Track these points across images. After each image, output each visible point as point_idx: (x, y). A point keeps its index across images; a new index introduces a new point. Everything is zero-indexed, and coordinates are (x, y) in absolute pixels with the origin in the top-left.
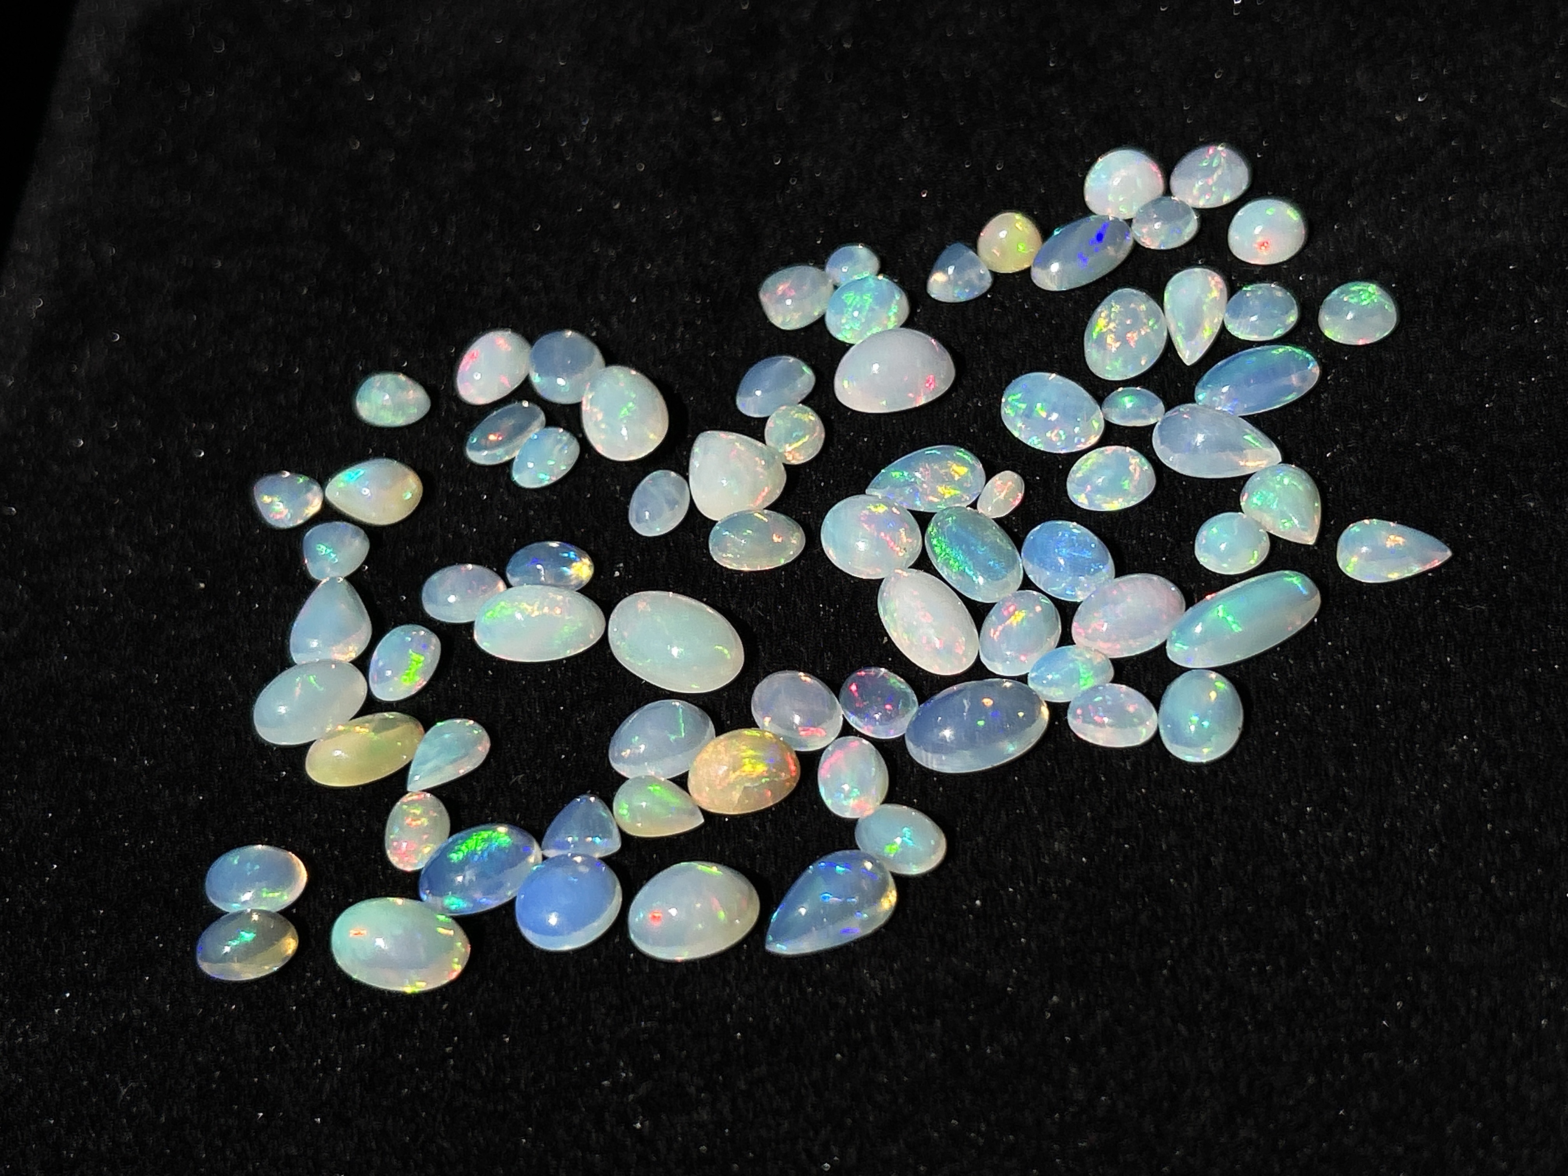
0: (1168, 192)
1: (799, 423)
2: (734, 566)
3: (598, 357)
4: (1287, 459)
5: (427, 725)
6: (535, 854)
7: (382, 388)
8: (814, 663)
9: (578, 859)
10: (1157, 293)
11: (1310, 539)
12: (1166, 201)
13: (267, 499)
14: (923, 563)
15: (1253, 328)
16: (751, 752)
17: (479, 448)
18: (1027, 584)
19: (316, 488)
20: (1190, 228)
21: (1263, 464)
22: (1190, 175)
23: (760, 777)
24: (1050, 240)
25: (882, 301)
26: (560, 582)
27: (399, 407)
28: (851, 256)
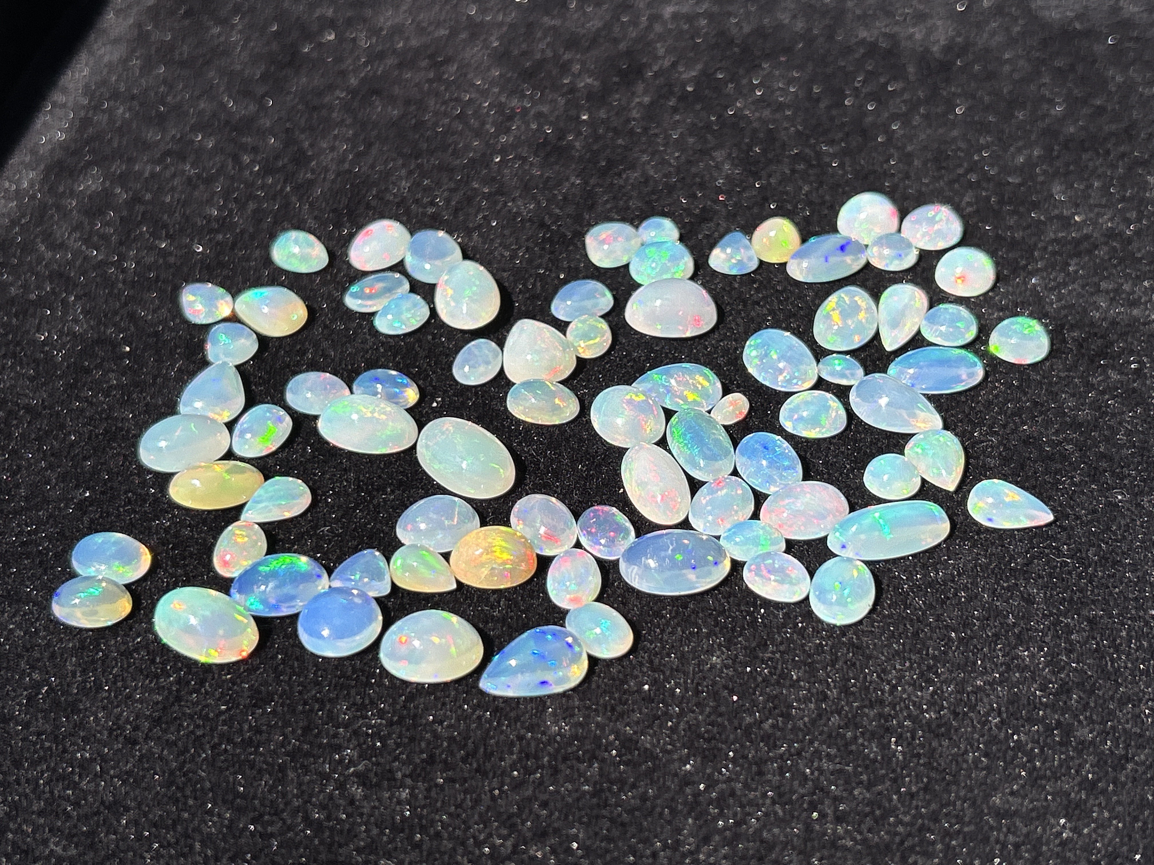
0: (899, 230)
1: (594, 328)
2: (522, 417)
3: (458, 253)
4: (946, 427)
5: (267, 478)
6: (324, 583)
7: (296, 242)
8: (565, 495)
9: (355, 592)
10: (876, 296)
11: (951, 487)
12: (896, 237)
13: (191, 298)
14: (662, 443)
15: (941, 335)
16: (504, 544)
17: (355, 296)
18: (735, 473)
19: (229, 298)
20: (910, 260)
21: (928, 426)
22: (918, 222)
23: (505, 563)
24: (807, 244)
25: (674, 259)
26: (392, 398)
27: (304, 258)
28: (659, 226)
